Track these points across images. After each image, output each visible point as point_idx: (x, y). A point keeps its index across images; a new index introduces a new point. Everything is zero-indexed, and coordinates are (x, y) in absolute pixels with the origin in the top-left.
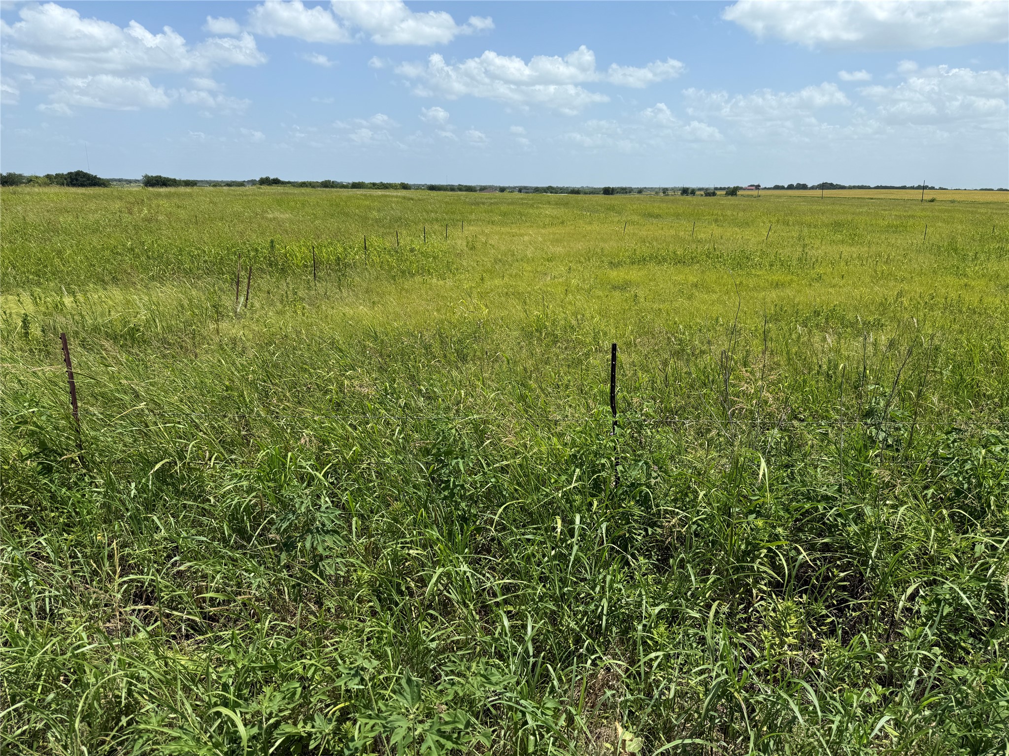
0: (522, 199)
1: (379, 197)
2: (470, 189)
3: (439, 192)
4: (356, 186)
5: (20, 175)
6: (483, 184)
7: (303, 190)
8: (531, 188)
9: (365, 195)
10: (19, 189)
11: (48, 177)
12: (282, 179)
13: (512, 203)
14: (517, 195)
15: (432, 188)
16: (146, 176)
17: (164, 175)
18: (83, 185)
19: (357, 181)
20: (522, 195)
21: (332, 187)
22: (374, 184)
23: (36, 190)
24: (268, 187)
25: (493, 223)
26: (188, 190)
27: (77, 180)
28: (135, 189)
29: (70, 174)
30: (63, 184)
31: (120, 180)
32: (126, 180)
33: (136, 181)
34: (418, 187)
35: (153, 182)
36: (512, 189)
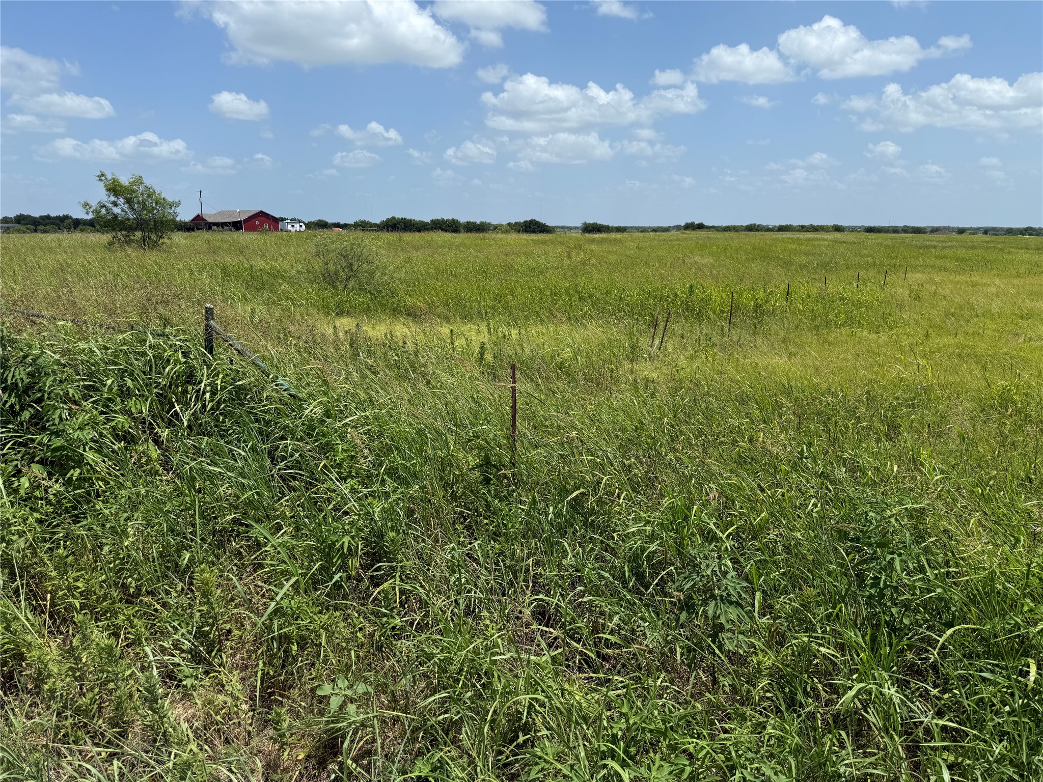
0: (988, 242)
1: (807, 240)
2: (918, 231)
3: (878, 235)
4: (782, 229)
5: (489, 224)
6: (936, 225)
7: (727, 234)
8: (1002, 229)
9: (792, 239)
10: (487, 235)
11: (509, 224)
12: (706, 224)
13: (973, 248)
14: (980, 237)
15: (870, 230)
16: (585, 224)
17: (600, 222)
18: (534, 232)
19: (784, 224)
20: (987, 238)
21: (757, 230)
22: (803, 227)
23: (500, 236)
24: (693, 232)
25: (946, 269)
26: (618, 236)
27: (530, 227)
28: (574, 234)
29: (526, 222)
30: (519, 232)
31: (563, 227)
32: (568, 227)
33: (576, 228)
34: (853, 229)
35: (590, 228)
36: (975, 231)
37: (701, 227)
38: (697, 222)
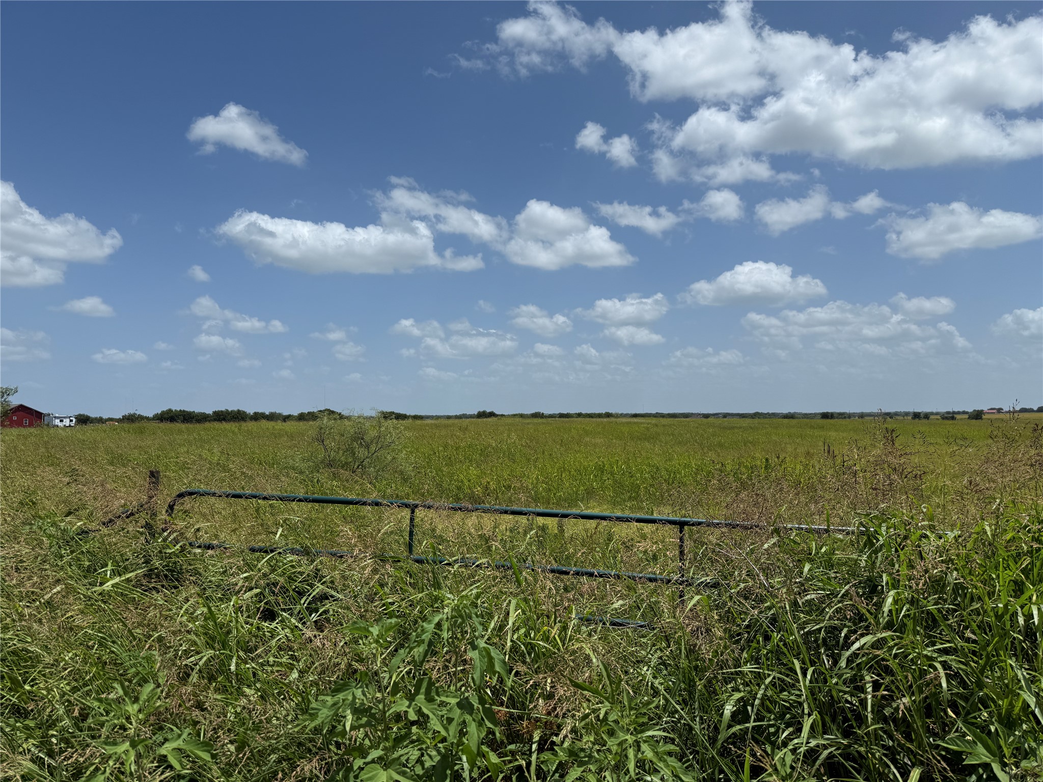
37: (492, 414)
38: (488, 411)
